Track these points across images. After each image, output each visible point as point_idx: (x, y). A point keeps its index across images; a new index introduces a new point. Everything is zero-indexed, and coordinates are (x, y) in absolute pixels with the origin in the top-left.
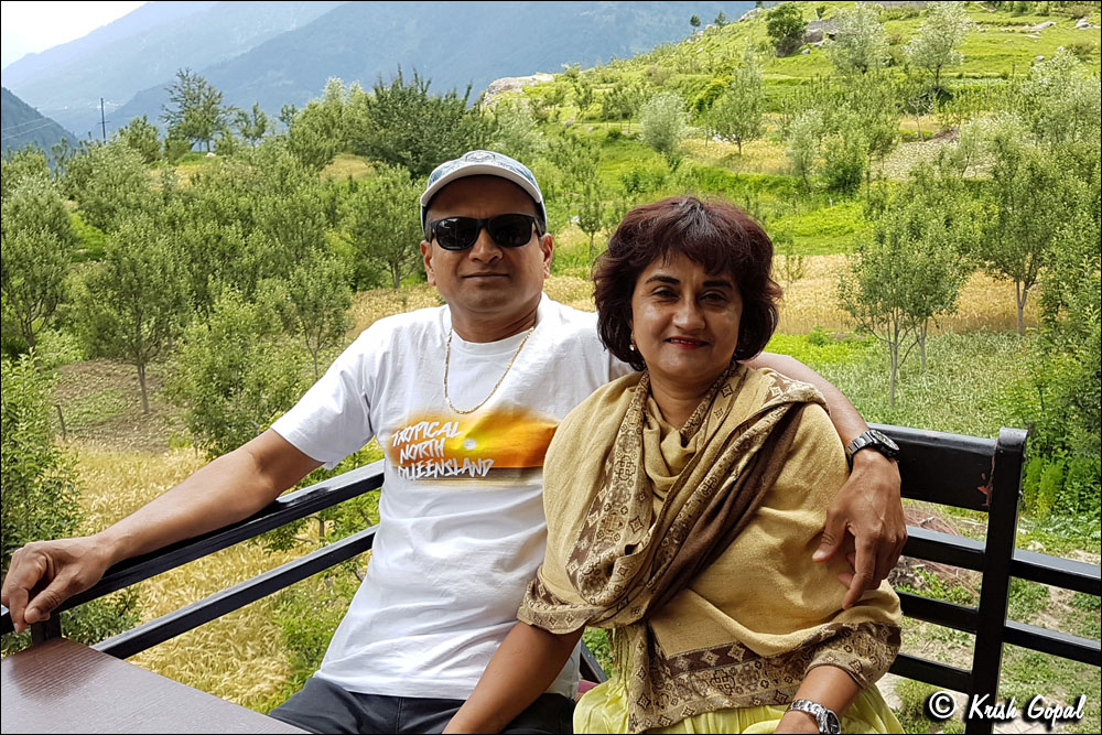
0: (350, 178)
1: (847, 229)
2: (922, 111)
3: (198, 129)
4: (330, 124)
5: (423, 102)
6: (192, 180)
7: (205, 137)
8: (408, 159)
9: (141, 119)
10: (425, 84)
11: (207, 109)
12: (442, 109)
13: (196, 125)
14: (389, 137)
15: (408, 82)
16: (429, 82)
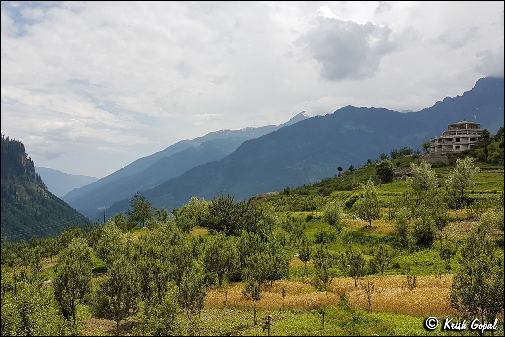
0: (200, 237)
4: (192, 214)
5: (231, 206)
6: (139, 239)
7: (143, 221)
8: (224, 229)
9: (120, 214)
10: (232, 197)
11: (145, 209)
12: (239, 208)
13: (140, 216)
14: (217, 219)
15: (225, 197)
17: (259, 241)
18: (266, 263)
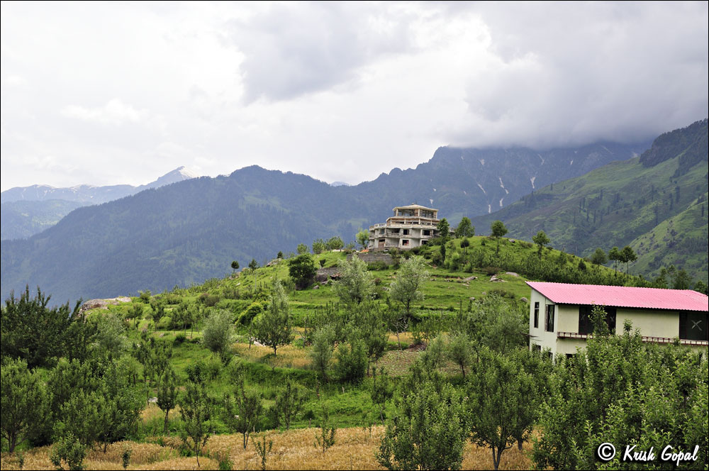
1: (357, 409)
2: (400, 330)
5: (42, 313)
8: (26, 354)
10: (45, 300)
12: (56, 318)
16: (49, 299)
17: (88, 374)
18: (98, 411)
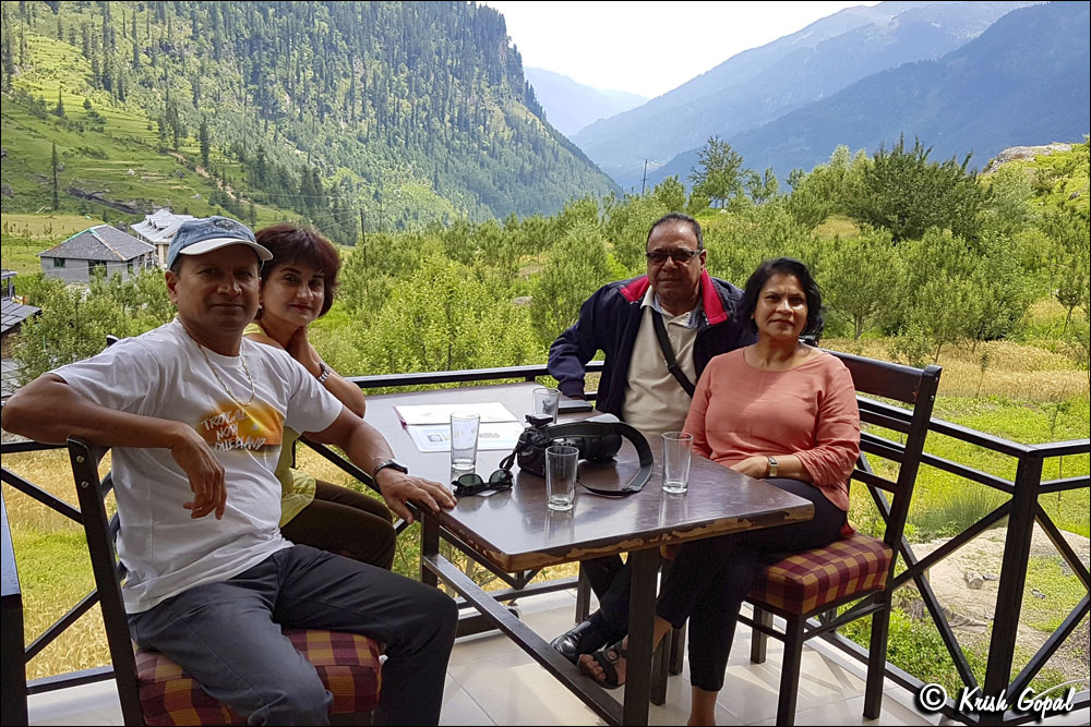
0: (837, 237)
3: (717, 189)
4: (829, 187)
5: (920, 170)
7: (722, 196)
9: (673, 178)
10: (924, 152)
11: (727, 171)
12: (936, 176)
13: (716, 185)
14: (879, 202)
15: (908, 150)
16: (929, 151)
